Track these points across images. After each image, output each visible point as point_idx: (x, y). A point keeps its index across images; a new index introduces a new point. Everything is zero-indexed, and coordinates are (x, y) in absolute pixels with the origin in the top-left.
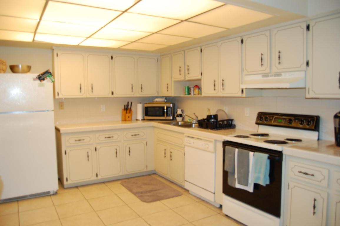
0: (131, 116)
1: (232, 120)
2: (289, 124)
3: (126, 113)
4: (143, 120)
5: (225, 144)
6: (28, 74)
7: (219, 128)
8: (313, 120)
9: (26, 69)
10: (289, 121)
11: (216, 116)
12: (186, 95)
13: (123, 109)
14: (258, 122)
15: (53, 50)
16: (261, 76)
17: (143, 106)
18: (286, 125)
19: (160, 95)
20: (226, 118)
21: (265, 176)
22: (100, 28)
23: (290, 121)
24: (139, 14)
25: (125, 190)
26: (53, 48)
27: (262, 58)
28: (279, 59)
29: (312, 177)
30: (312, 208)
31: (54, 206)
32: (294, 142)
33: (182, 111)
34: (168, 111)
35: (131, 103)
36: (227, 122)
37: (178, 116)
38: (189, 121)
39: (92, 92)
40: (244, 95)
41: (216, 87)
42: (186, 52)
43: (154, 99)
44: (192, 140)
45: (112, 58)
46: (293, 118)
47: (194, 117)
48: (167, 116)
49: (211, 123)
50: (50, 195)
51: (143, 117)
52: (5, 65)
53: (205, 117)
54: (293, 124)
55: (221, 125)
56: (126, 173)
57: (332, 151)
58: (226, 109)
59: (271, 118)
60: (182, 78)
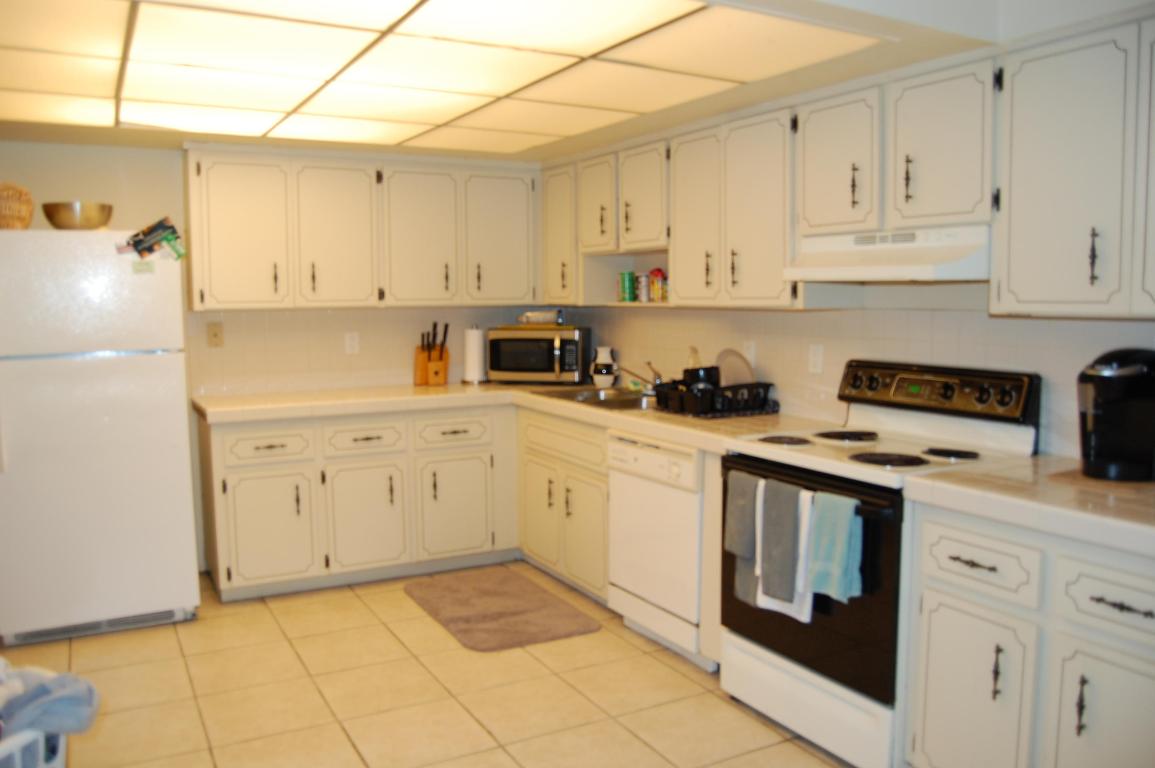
0: (446, 369)
1: (767, 387)
2: (941, 399)
3: (429, 359)
4: (486, 382)
5: (728, 464)
6: (102, 233)
7: (719, 411)
8: (1019, 389)
9: (95, 214)
10: (942, 391)
11: (712, 373)
12: (624, 299)
13: (418, 348)
14: (847, 392)
15: (185, 151)
16: (851, 238)
17: (485, 337)
18: (933, 404)
19: (541, 301)
20: (748, 379)
21: (846, 571)
22: (322, 83)
23: (947, 391)
24: (436, 38)
25: (416, 611)
26: (186, 146)
27: (854, 181)
28: (907, 185)
29: (991, 576)
30: (990, 676)
31: (183, 656)
32: (953, 460)
33: (613, 354)
34: (567, 354)
35: (446, 327)
36: (749, 395)
37: (598, 371)
38: (632, 387)
39: (314, 289)
40: (800, 303)
41: (714, 277)
42: (621, 160)
43: (522, 314)
44: (631, 450)
45: (379, 177)
46: (957, 381)
47: (650, 376)
48: (562, 370)
49: (696, 395)
50: (175, 624)
51: (486, 373)
52: (28, 202)
53: (679, 376)
54: (957, 402)
55: (730, 400)
56: (424, 556)
57: (1069, 491)
58: (751, 351)
59: (888, 380)
60: (607, 244)
